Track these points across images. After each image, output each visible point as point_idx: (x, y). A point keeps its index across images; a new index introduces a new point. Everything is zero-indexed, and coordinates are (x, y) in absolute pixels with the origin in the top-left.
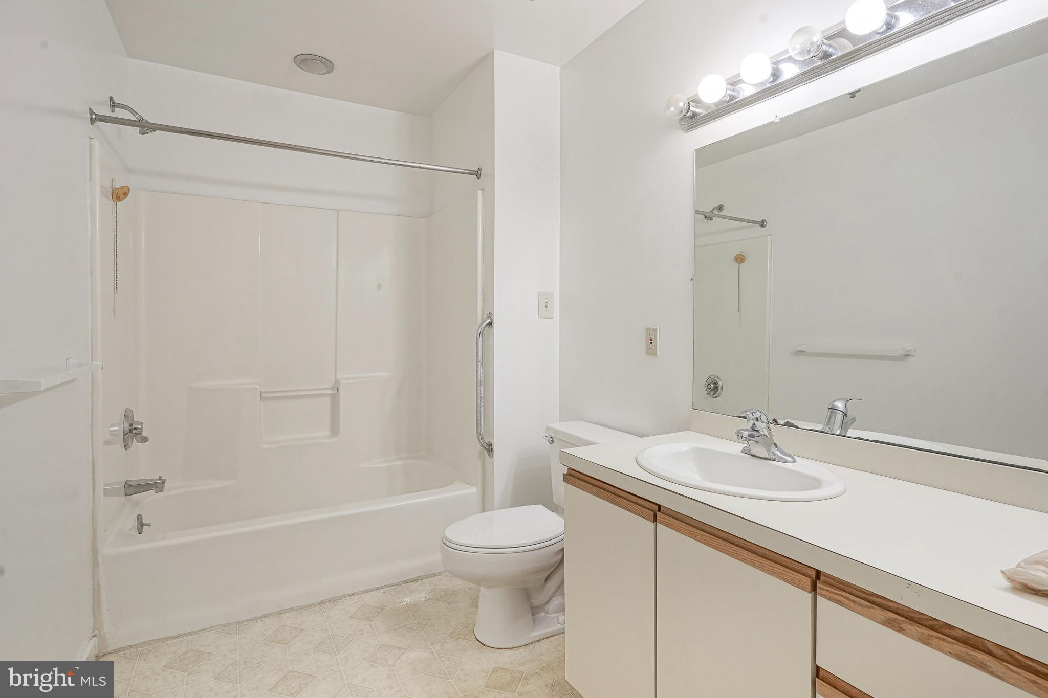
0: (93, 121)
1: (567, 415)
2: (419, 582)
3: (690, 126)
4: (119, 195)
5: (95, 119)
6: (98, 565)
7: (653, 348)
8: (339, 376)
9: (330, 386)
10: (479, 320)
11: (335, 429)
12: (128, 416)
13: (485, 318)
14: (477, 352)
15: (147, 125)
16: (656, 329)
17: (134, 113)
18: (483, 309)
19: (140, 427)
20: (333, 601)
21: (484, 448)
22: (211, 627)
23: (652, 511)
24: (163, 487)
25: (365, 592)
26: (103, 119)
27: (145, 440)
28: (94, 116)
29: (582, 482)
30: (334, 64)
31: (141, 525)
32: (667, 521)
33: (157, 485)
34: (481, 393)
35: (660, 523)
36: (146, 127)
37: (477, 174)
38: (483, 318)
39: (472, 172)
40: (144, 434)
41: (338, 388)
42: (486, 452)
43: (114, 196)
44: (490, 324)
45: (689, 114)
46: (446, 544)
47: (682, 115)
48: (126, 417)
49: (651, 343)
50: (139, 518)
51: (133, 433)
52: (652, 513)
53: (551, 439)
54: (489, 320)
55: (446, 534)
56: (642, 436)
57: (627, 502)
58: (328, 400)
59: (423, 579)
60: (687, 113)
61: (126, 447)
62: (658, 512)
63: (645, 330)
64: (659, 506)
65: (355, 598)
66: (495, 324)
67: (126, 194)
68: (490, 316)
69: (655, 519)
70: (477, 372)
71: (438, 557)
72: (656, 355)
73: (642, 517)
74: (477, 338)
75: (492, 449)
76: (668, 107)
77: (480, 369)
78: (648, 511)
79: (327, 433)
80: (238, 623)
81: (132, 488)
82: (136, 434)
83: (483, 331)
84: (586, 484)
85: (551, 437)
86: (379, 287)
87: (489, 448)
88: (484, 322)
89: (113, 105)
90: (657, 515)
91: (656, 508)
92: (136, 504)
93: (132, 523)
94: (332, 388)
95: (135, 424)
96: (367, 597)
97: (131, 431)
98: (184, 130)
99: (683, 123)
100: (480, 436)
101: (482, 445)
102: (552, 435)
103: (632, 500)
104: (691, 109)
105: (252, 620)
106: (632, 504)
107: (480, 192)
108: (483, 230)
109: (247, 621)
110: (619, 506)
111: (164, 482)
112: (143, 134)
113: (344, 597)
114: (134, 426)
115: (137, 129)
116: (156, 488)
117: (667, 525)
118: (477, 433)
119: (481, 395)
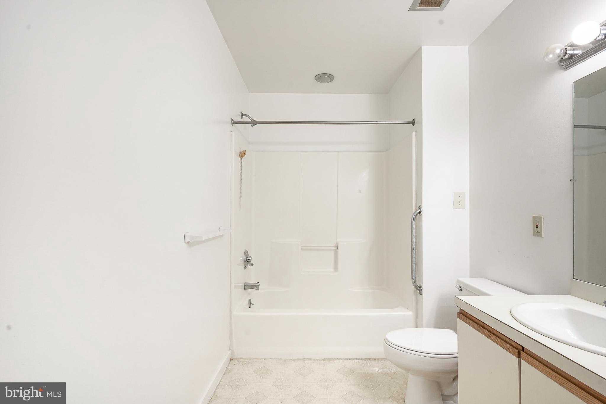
0: (232, 124)
1: (475, 273)
2: (377, 362)
3: (568, 65)
4: (242, 154)
5: (234, 122)
6: (232, 319)
7: (539, 231)
8: (338, 240)
9: (334, 245)
10: (414, 211)
11: (336, 268)
12: (246, 253)
13: (417, 209)
14: (412, 230)
15: (254, 122)
16: (541, 217)
17: (249, 117)
18: (416, 204)
19: (250, 259)
20: (329, 360)
21: (417, 288)
22: (275, 359)
23: (517, 349)
24: (259, 287)
25: (347, 359)
26: (237, 122)
27: (252, 265)
28: (233, 122)
29: (468, 320)
30: (334, 76)
31: (250, 304)
32: (528, 359)
33: (256, 286)
34: (414, 255)
35: (523, 359)
36: (254, 123)
37: (413, 123)
38: (416, 209)
39: (409, 122)
40: (252, 262)
41: (337, 246)
42: (418, 291)
43: (240, 155)
44: (420, 213)
45: (567, 56)
46: (387, 343)
47: (560, 59)
48: (245, 254)
49: (537, 227)
50: (250, 300)
51: (247, 261)
52: (517, 351)
53: (460, 288)
54: (419, 210)
55: (387, 337)
56: (529, 294)
57: (498, 339)
58: (333, 253)
59: (378, 360)
60: (565, 55)
61: (245, 267)
62: (521, 352)
63: (532, 217)
64: (523, 348)
65: (341, 361)
66: (423, 212)
67: (245, 154)
68: (420, 208)
69: (519, 356)
70: (412, 242)
71: (382, 349)
72: (541, 236)
73: (509, 352)
74: (412, 221)
75: (421, 290)
76: (547, 55)
77: (414, 240)
78: (514, 349)
79: (332, 270)
80: (286, 360)
81: (248, 286)
82: (248, 262)
83: (415, 217)
84: (471, 321)
85: (460, 287)
86: (360, 191)
87: (420, 289)
88: (416, 211)
89: (242, 115)
90: (521, 353)
91: (521, 348)
92: (249, 294)
93: (247, 302)
94: (335, 246)
95: (249, 257)
96: (347, 362)
97: (247, 260)
98: (275, 122)
99: (562, 64)
100: (414, 281)
101: (415, 286)
102: (461, 286)
103: (502, 338)
104: (568, 52)
105: (291, 360)
106: (502, 341)
107: (414, 133)
108: (416, 155)
109: (289, 360)
110: (493, 341)
111: (259, 285)
112: (253, 126)
113: (335, 359)
114: (248, 258)
115: (251, 124)
116: (256, 288)
117: (529, 362)
118: (412, 279)
119: (414, 256)
